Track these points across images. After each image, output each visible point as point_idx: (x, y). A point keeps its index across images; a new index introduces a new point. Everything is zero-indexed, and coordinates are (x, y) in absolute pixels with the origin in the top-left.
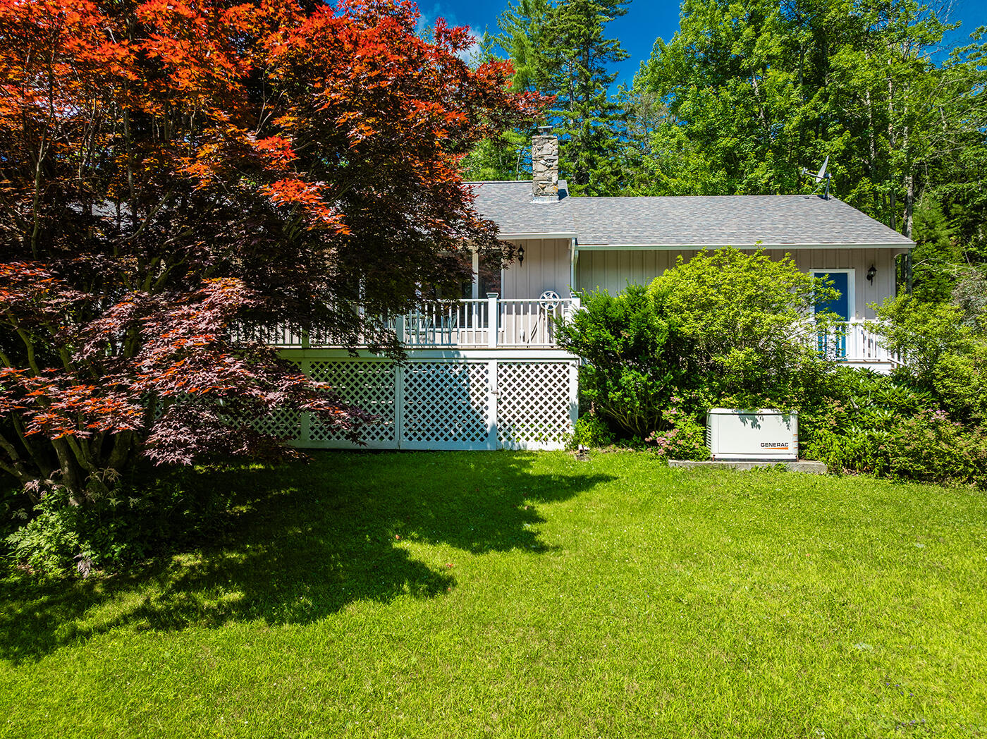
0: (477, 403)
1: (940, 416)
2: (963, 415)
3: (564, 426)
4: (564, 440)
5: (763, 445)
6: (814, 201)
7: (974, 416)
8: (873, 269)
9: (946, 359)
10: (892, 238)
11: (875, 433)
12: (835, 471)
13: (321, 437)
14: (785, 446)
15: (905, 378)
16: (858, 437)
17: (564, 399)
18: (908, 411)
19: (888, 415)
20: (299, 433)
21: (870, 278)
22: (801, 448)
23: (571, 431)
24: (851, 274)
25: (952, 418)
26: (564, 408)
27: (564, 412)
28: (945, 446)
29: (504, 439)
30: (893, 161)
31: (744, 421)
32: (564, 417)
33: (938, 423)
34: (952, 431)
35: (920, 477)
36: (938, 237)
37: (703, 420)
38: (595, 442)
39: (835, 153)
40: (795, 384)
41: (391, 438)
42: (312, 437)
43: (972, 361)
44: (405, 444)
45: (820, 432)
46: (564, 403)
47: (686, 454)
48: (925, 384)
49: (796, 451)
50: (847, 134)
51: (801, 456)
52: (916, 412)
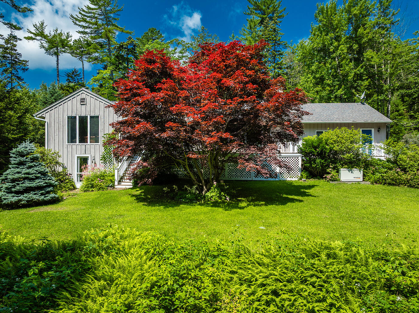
0: (274, 168)
1: (399, 170)
2: (404, 170)
3: (297, 174)
4: (297, 178)
5: (354, 178)
6: (360, 105)
7: (407, 170)
8: (379, 128)
9: (400, 156)
10: (385, 119)
11: (382, 174)
12: (372, 183)
13: (231, 177)
14: (360, 178)
15: (390, 161)
16: (378, 175)
17: (297, 167)
18: (391, 169)
19: (386, 170)
20: (225, 176)
21: (378, 131)
22: (364, 178)
23: (299, 175)
24: (373, 130)
25: (402, 170)
26: (297, 169)
27: (297, 170)
28: (400, 177)
29: (281, 177)
30: (385, 88)
31: (349, 172)
32: (297, 171)
33: (398, 172)
34: (402, 174)
35: (394, 185)
36: (400, 110)
37: (338, 172)
38: (307, 178)
39: (365, 86)
40: (362, 163)
41: (250, 177)
42: (228, 177)
43: (407, 157)
44: (254, 179)
45: (368, 174)
46: (297, 168)
47: (334, 180)
48: (395, 162)
49: (362, 179)
50: (369, 80)
51: (363, 181)
52: (393, 169)
